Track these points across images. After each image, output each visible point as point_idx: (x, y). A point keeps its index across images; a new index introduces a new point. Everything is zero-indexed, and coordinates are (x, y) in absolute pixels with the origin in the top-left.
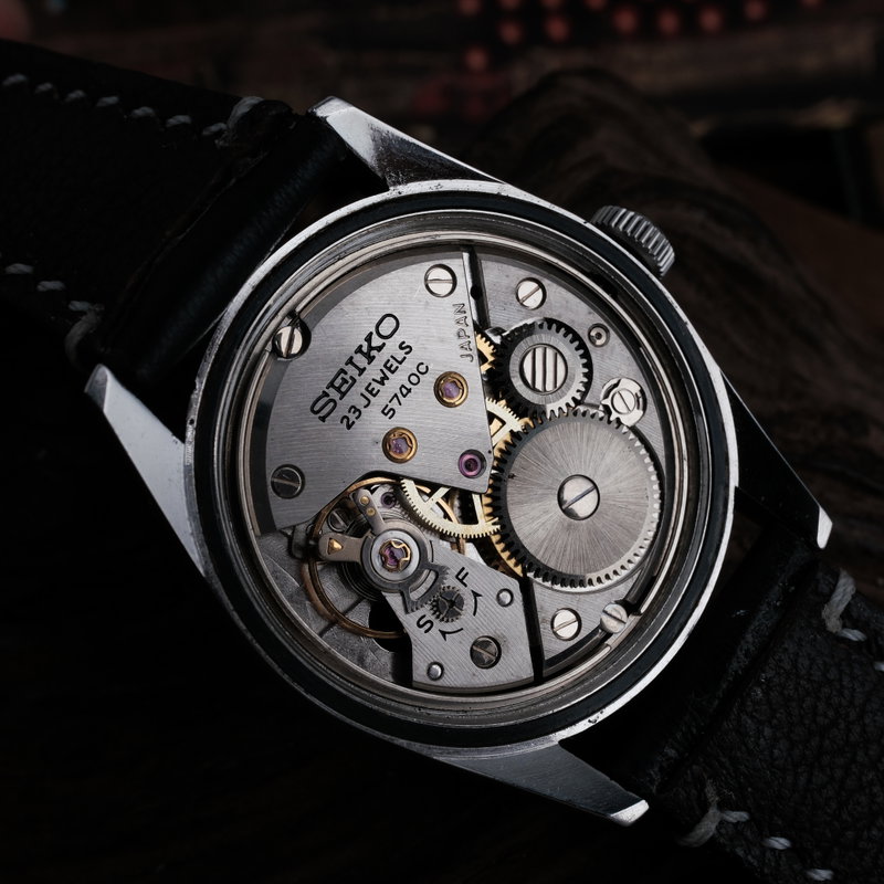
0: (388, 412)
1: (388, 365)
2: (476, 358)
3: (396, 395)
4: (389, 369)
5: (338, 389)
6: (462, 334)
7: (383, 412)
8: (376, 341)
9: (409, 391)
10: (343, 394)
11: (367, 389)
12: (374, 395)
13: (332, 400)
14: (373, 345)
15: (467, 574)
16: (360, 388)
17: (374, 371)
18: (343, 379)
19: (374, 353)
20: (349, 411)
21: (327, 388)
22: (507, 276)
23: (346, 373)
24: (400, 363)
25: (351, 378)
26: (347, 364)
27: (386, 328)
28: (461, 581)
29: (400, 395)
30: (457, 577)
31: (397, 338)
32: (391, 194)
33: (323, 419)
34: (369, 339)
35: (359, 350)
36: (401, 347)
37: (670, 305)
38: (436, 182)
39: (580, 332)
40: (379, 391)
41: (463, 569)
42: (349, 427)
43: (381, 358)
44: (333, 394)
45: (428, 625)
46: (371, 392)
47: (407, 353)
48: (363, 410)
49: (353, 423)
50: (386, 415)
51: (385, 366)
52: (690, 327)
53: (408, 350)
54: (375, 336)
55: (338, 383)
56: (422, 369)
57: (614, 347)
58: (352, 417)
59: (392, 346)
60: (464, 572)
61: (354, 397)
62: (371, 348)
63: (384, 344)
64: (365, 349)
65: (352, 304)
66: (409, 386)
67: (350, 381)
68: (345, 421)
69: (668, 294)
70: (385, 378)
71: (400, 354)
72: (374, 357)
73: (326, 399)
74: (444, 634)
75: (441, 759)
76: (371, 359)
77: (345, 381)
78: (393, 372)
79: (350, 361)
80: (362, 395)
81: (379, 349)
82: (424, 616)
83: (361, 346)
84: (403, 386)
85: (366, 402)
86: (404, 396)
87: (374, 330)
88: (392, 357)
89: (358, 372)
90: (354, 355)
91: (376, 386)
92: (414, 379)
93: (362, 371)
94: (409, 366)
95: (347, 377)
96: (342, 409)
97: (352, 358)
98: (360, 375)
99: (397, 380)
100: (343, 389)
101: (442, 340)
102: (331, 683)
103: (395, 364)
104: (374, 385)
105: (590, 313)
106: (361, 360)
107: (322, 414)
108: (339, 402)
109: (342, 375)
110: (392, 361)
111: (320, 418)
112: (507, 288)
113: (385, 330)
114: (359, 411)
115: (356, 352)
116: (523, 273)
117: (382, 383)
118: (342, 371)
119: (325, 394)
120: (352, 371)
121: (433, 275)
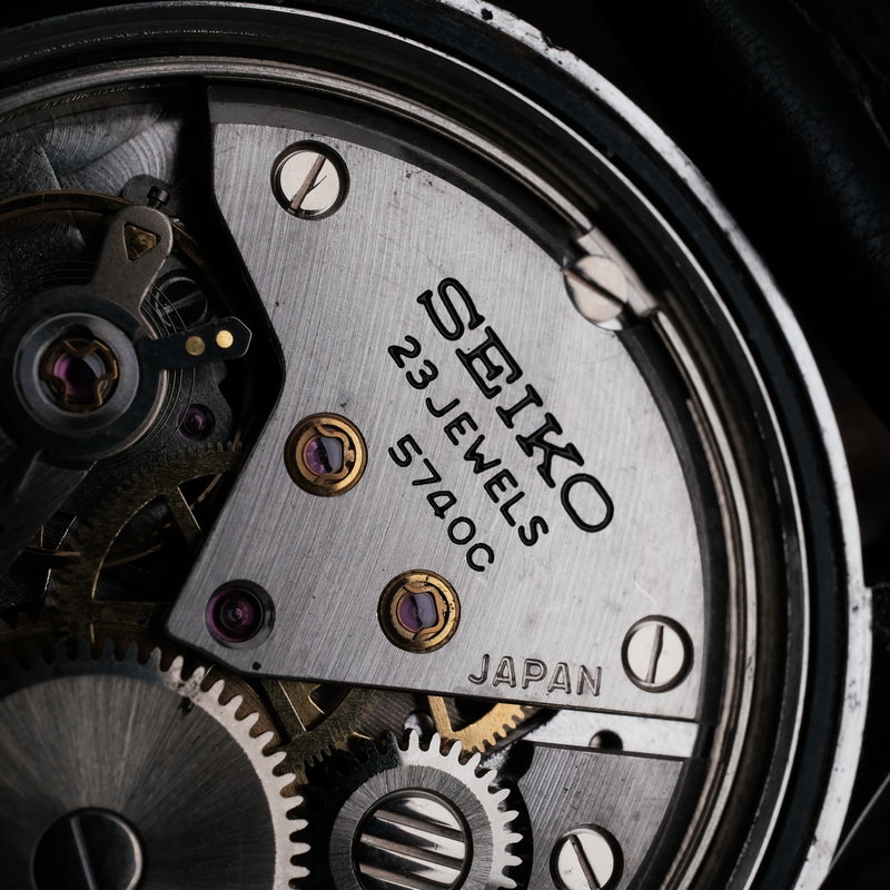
0: (405, 450)
1: (505, 481)
2: (475, 690)
3: (437, 478)
4: (497, 479)
5: (481, 352)
6: (535, 670)
7: (409, 438)
8: (562, 468)
9: (440, 512)
10: (466, 359)
11: (466, 416)
12: (448, 430)
13: (460, 333)
14: (557, 460)
16: (473, 401)
17: (500, 444)
18: (499, 370)
19: (539, 454)
20: (427, 363)
21: (489, 330)
22: (636, 817)
23: (510, 380)
24: (505, 510)
25: (498, 389)
26: (529, 388)
27: (587, 502)
29: (435, 487)
31: (558, 519)
32: (859, 594)
33: (425, 299)
34: (571, 453)
35: (552, 424)
36: (537, 520)
38: (864, 698)
40: (456, 442)
42: (396, 352)
43: (525, 468)
44: (472, 339)
46: (457, 423)
47: (521, 529)
48: (424, 394)
49: (401, 365)
50: (401, 443)
51: (506, 473)
53: (529, 535)
54: (574, 469)
55: (494, 355)
56: (480, 557)
58: (414, 365)
59: (541, 500)
61: (454, 382)
62: (551, 450)
63: (552, 484)
64: (550, 437)
65: (651, 439)
66: (451, 514)
67: (491, 384)
68: (410, 347)
70: (481, 467)
71: (522, 514)
72: (530, 453)
73: (465, 317)
76: (527, 444)
77: (495, 371)
78: (488, 486)
79: (533, 397)
80: (456, 402)
81: (545, 471)
83: (559, 431)
84: (453, 500)
86: (431, 498)
87: (587, 470)
88: (521, 495)
89: (507, 407)
90: (541, 411)
91: (467, 440)
92: (462, 531)
93: (507, 416)
94: (493, 527)
95: (500, 380)
96: (438, 349)
97: (539, 403)
98: (499, 409)
99: (468, 487)
100: (478, 364)
101: (531, 621)
103: (504, 497)
104: (470, 437)
106: (529, 421)
107: (436, 300)
108: (453, 345)
109: (508, 371)
110: (512, 492)
111: (428, 294)
112: (611, 808)
113: (582, 496)
114: (423, 385)
115: (549, 417)
116: (635, 855)
117: (472, 454)
118: (517, 373)
119: (477, 320)
120: (512, 394)
121: (672, 639)
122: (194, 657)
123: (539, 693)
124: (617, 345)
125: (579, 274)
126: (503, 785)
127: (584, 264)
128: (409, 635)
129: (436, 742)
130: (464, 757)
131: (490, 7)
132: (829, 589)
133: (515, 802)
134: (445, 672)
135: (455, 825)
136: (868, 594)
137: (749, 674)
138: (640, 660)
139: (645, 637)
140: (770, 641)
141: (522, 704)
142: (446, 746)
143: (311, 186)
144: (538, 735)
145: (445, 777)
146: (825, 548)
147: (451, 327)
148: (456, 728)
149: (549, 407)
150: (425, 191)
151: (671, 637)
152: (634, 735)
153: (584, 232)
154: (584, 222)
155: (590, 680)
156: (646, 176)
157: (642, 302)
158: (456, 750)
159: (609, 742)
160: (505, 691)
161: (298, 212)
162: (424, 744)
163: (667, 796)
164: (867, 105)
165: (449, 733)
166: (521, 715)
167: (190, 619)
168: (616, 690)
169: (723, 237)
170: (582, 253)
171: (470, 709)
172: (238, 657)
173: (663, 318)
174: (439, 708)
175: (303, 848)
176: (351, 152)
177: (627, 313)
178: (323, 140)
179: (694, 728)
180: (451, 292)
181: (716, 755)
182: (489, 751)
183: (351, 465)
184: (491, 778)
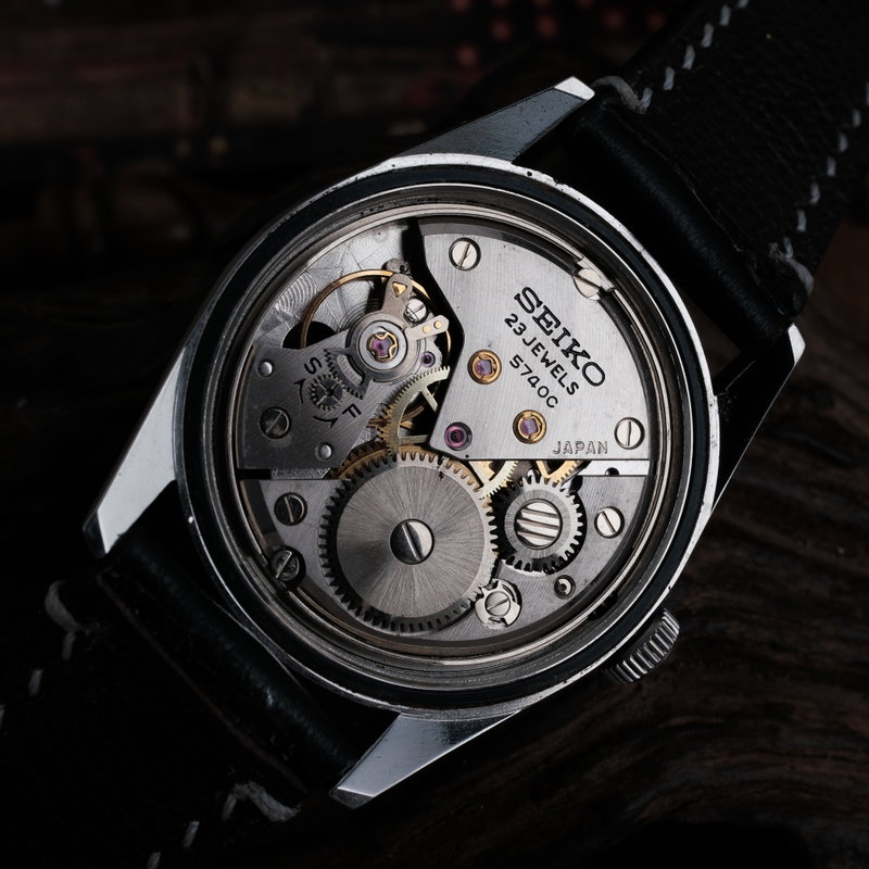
0: (516, 361)
1: (559, 369)
2: (556, 457)
3: (531, 371)
4: (555, 369)
5: (543, 317)
6: (580, 446)
7: (517, 356)
8: (582, 361)
9: (533, 385)
10: (537, 320)
11: (540, 344)
12: (533, 351)
13: (533, 310)
14: (579, 358)
15: (354, 416)
16: (542, 338)
17: (555, 354)
18: (551, 323)
19: (571, 356)
20: (521, 324)
21: (545, 307)
22: (628, 501)
23: (556, 327)
24: (560, 381)
25: (551, 331)
26: (564, 329)
27: (593, 373)
28: (349, 409)
29: (530, 375)
30: (353, 405)
31: (582, 382)
32: (712, 399)
33: (517, 297)
34: (585, 354)
35: (576, 343)
36: (574, 384)
37: (585, 667)
38: (718, 442)
39: (569, 567)
40: (537, 355)
41: (360, 413)
42: (508, 321)
43: (566, 362)
44: (539, 312)
45: (311, 369)
46: (536, 347)
47: (568, 388)
48: (521, 337)
49: (511, 326)
50: (514, 359)
51: (559, 366)
52: (561, 686)
53: (571, 390)
54: (586, 360)
55: (548, 317)
56: (552, 402)
57: (551, 601)
58: (516, 326)
59: (575, 375)
60: (356, 414)
61: (533, 330)
62: (576, 354)
63: (578, 368)
64: (575, 349)
66: (538, 386)
67: (548, 330)
68: (514, 318)
69: (595, 665)
70: (548, 365)
71: (567, 382)
72: (567, 356)
73: (535, 303)
74: (301, 382)
75: (181, 356)
76: (566, 353)
77: (549, 324)
78: (552, 372)
79: (566, 333)
80: (535, 339)
81: (575, 363)
82: (320, 366)
83: (579, 345)
84: (538, 380)
85: (528, 342)
86: (529, 380)
87: (591, 360)
88: (566, 374)
89: (556, 338)
90: (571, 338)
91: (541, 354)
92: (543, 392)
93: (556, 342)
94: (556, 389)
95: (552, 327)
96: (525, 318)
97: (569, 335)
98: (553, 340)
99: (543, 373)
100: (542, 322)
101: (576, 426)
102: (273, 260)
103: (559, 376)
104: (542, 353)
105: (586, 581)
106: (566, 343)
107: (522, 297)
108: (531, 315)
109: (555, 323)
110: (562, 373)
111: (519, 295)
112: (617, 499)
113: (591, 371)
114: (521, 333)
115: (574, 340)
116: (629, 518)
117: (544, 360)
118: (559, 323)
119: (540, 303)
120: (557, 333)
121: (635, 427)
122: (441, 454)
123: (582, 455)
124: (599, 306)
125: (579, 277)
126: (571, 494)
127: (581, 273)
128: (527, 437)
129: (542, 480)
130: (555, 485)
131: (530, 171)
132: (699, 398)
133: (577, 500)
134: (542, 451)
135: (555, 513)
136: (716, 398)
137: (669, 437)
138: (623, 437)
139: (624, 426)
140: (676, 422)
141: (576, 460)
142: (547, 481)
143: (465, 256)
144: (583, 472)
145: (547, 493)
146: (696, 381)
147: (530, 308)
148: (549, 473)
149: (574, 336)
150: (512, 252)
151: (634, 425)
152: (622, 468)
153: (580, 260)
154: (579, 255)
155: (602, 447)
156: (603, 233)
157: (607, 285)
158: (550, 483)
159: (613, 472)
160: (568, 456)
161: (461, 268)
162: (538, 481)
163: (640, 491)
164: (694, 192)
165: (548, 476)
166: (576, 465)
167: (438, 440)
168: (614, 450)
169: (639, 255)
170: (580, 268)
171: (554, 465)
172: (460, 455)
173: (616, 292)
174: (541, 465)
175: (494, 527)
176: (480, 240)
177: (601, 290)
178: (468, 237)
179: (648, 463)
180: (527, 293)
181: (659, 473)
182: (564, 482)
183: (495, 371)
184: (567, 491)
